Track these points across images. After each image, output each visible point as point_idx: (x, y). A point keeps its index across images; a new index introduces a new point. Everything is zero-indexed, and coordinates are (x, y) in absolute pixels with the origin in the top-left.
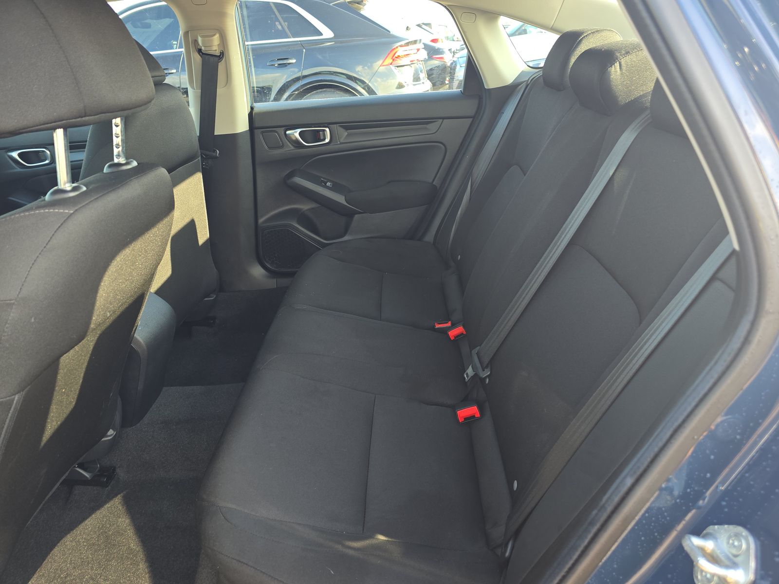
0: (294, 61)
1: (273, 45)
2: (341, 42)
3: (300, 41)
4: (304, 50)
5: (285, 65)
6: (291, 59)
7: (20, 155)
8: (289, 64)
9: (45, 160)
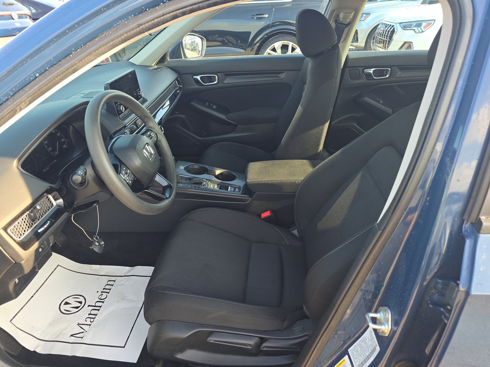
0: (267, 16)
1: (258, 5)
2: (297, 5)
3: (271, 3)
4: (274, 9)
5: (261, 18)
6: (265, 14)
7: (201, 78)
8: (264, 17)
9: (214, 82)
